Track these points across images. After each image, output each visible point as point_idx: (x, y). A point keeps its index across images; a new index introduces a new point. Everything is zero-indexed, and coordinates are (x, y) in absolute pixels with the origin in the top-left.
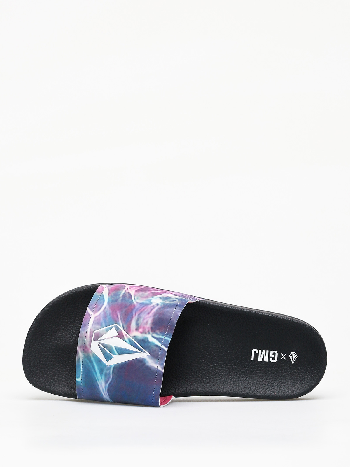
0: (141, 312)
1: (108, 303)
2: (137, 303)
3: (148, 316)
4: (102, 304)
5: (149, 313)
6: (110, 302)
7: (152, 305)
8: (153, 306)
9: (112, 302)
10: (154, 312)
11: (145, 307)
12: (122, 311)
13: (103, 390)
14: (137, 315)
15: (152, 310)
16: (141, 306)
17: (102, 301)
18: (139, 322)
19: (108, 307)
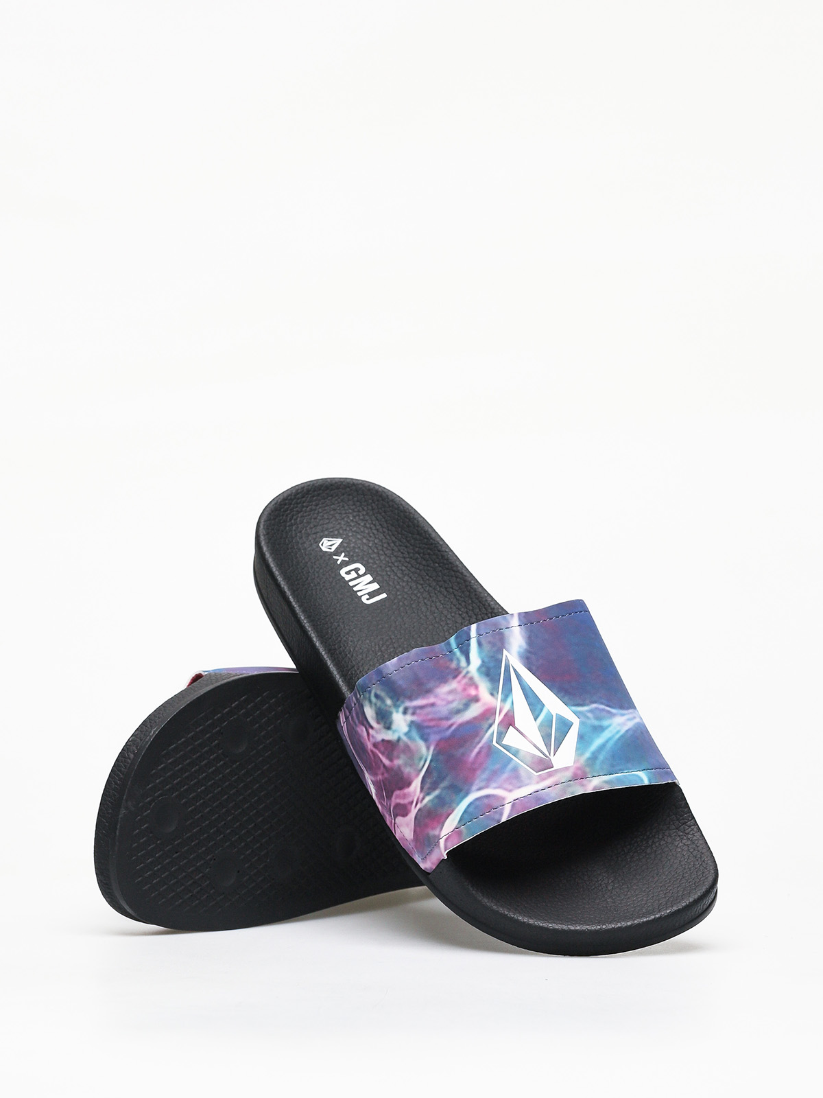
0: (441, 719)
1: (467, 794)
2: (428, 748)
3: (439, 702)
4: (478, 803)
5: (433, 705)
6: (462, 794)
7: (415, 718)
8: (413, 714)
9: (461, 790)
10: (423, 698)
11: (426, 724)
12: (463, 754)
13: (629, 720)
14: (450, 722)
15: (422, 707)
16: (429, 734)
17: (471, 809)
18: (461, 707)
19: (474, 788)
